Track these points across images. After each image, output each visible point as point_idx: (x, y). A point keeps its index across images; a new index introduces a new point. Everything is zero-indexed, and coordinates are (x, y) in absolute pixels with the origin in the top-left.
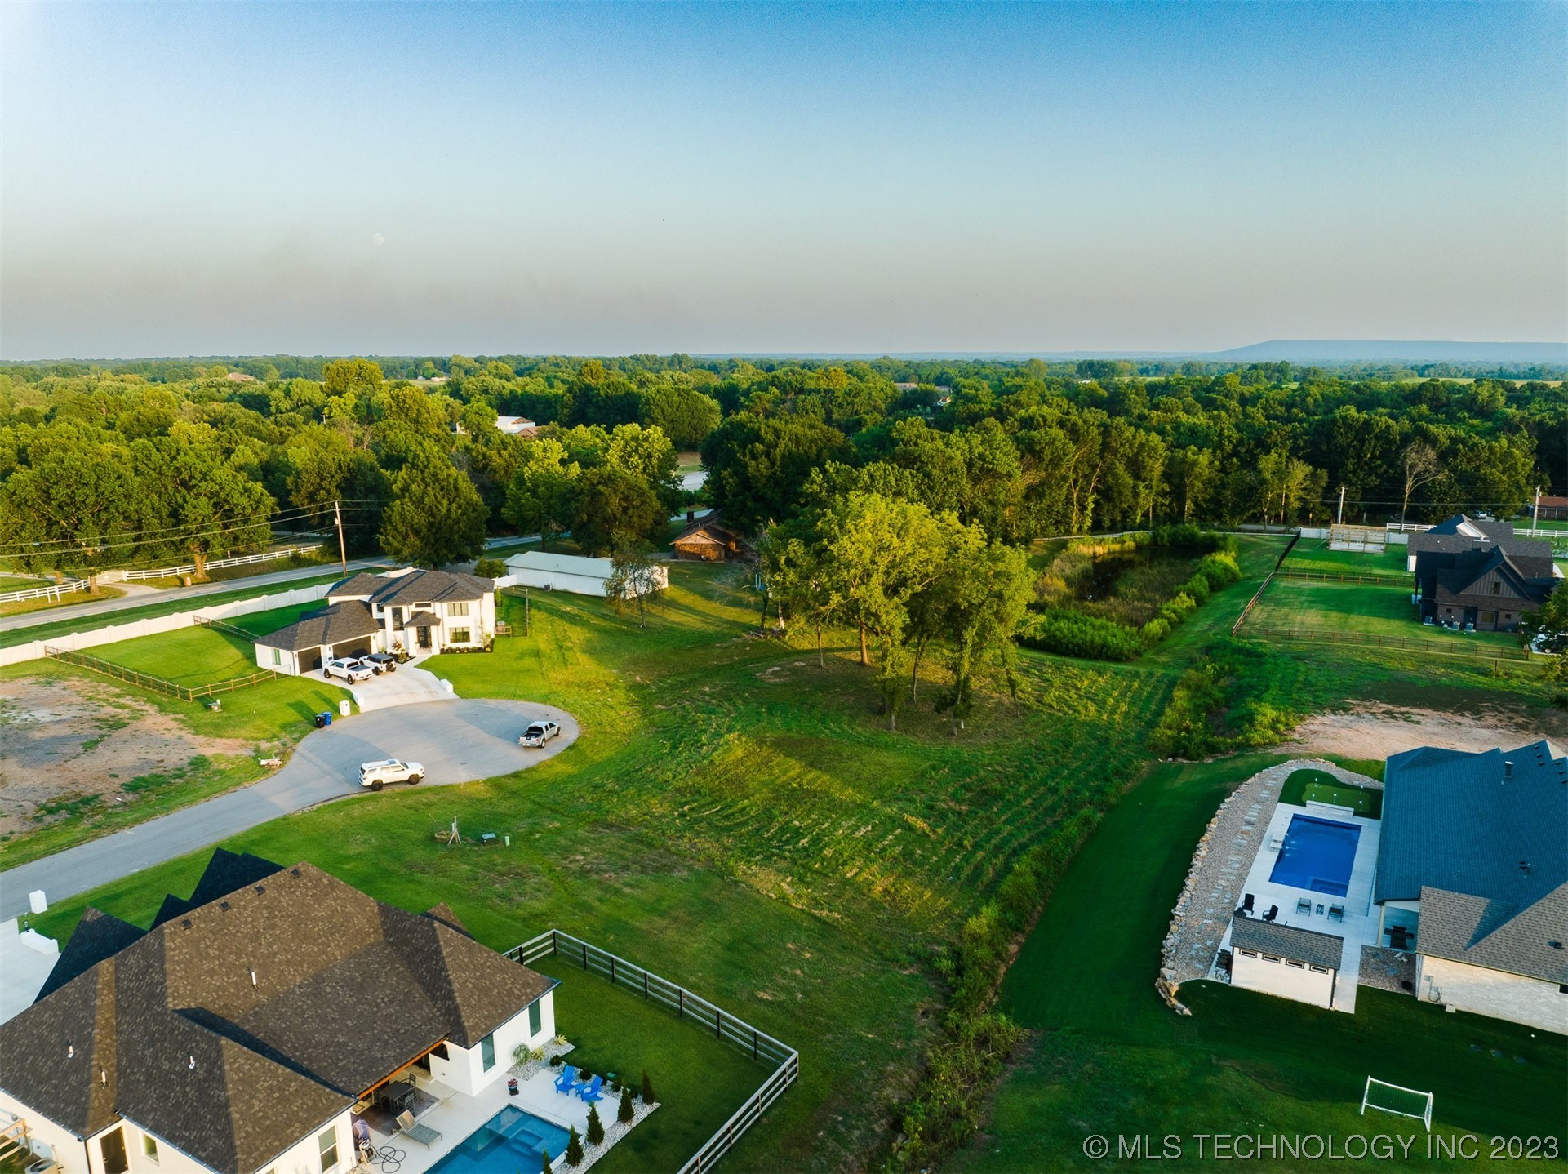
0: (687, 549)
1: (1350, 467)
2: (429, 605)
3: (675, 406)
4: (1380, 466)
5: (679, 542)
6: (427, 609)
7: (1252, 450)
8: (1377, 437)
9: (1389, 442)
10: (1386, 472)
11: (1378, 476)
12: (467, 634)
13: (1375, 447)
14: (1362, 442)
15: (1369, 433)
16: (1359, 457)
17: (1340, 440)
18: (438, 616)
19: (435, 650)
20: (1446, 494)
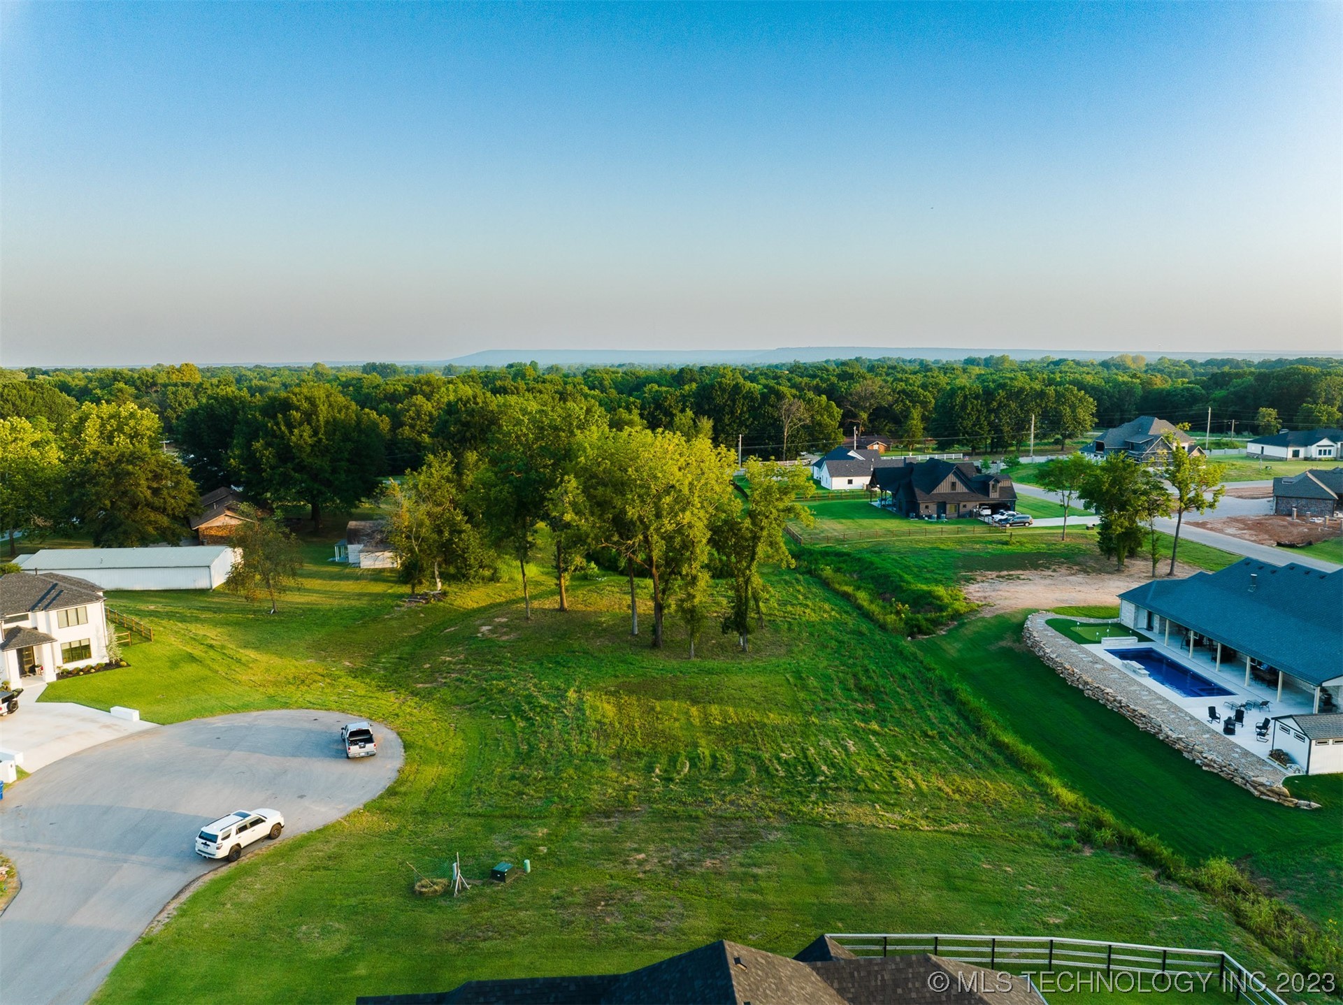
0: (213, 533)
1: (726, 421)
2: (25, 618)
3: (30, 401)
4: (748, 419)
5: (203, 526)
6: (22, 624)
7: (653, 413)
8: (744, 398)
9: (753, 399)
10: (753, 423)
11: (747, 427)
12: (87, 647)
13: (743, 404)
14: (734, 401)
15: (738, 394)
16: (732, 412)
17: (719, 401)
18: (42, 629)
19: (50, 676)
20: (795, 437)
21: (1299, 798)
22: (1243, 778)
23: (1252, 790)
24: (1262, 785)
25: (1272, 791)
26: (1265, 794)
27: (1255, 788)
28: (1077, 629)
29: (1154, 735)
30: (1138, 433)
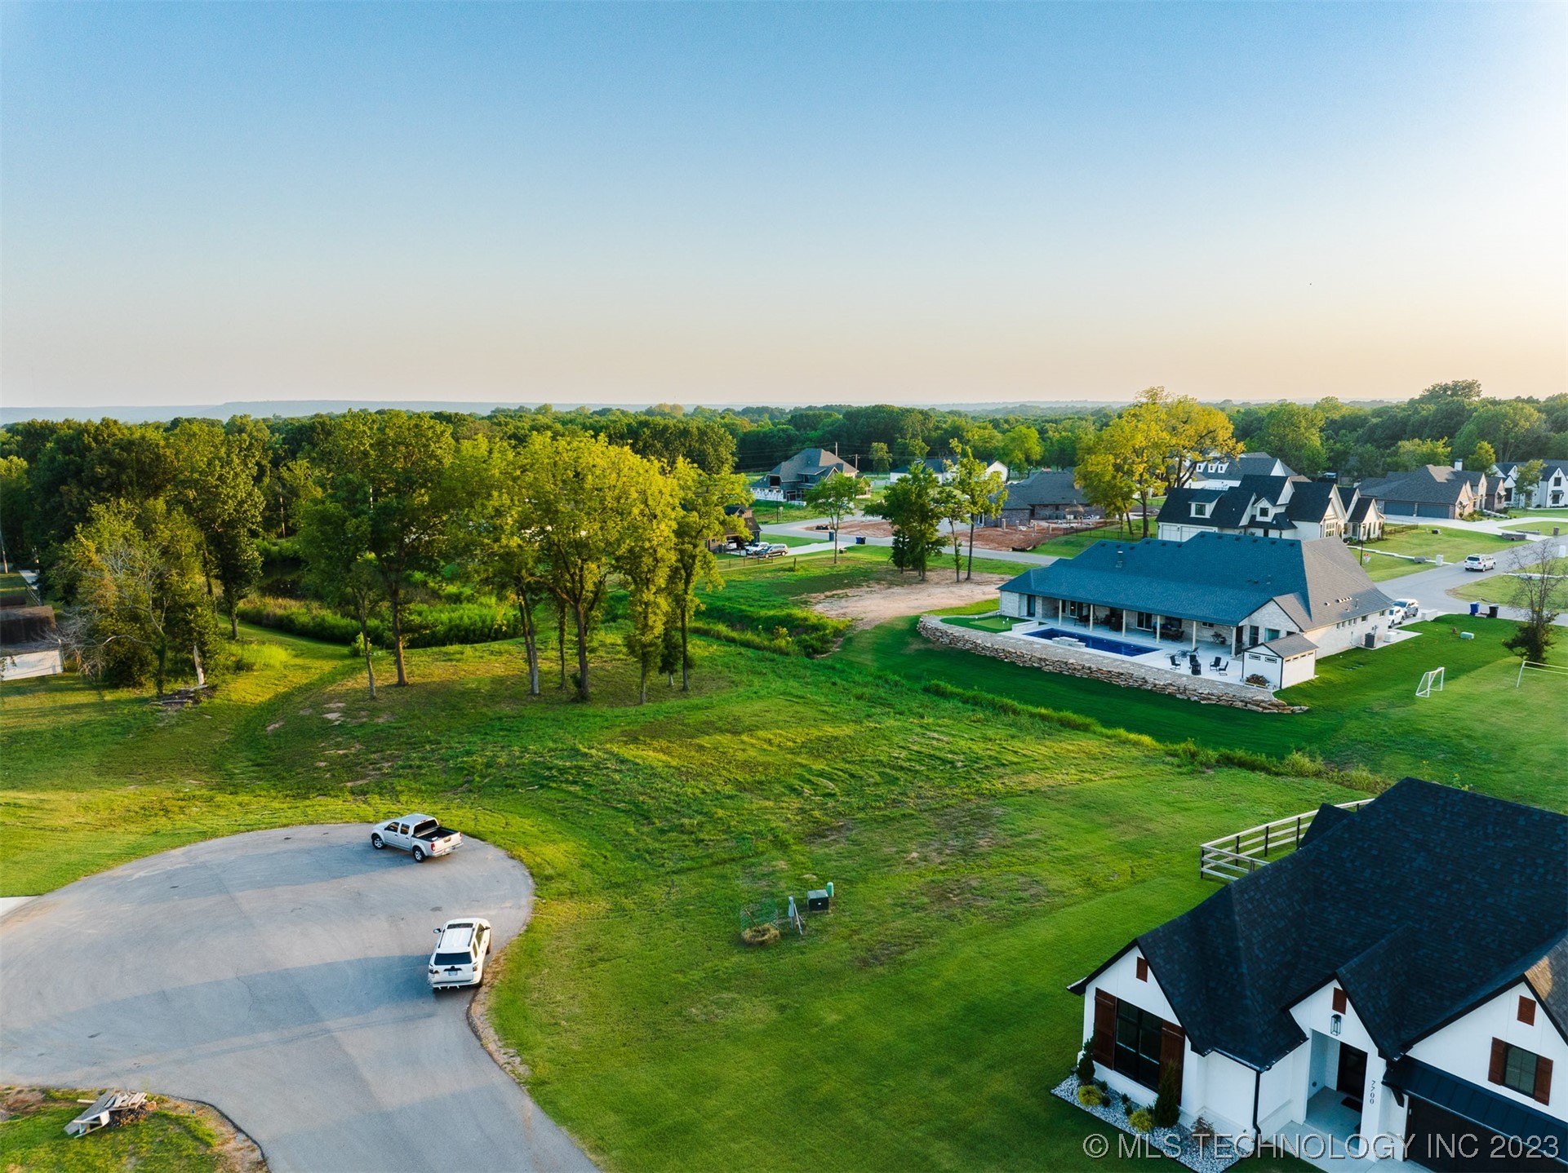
21: (1293, 705)
22: (1242, 701)
23: (1255, 708)
24: (1263, 701)
25: (1272, 705)
26: (1266, 708)
27: (1258, 706)
28: (976, 623)
29: (1138, 688)
30: (807, 465)
